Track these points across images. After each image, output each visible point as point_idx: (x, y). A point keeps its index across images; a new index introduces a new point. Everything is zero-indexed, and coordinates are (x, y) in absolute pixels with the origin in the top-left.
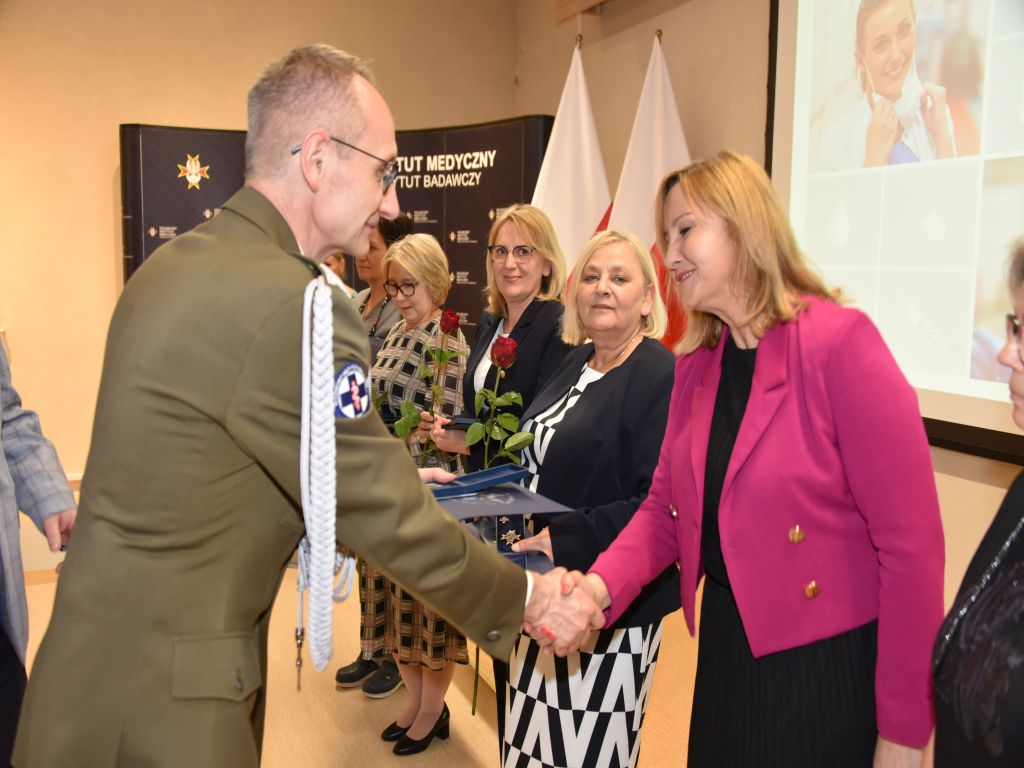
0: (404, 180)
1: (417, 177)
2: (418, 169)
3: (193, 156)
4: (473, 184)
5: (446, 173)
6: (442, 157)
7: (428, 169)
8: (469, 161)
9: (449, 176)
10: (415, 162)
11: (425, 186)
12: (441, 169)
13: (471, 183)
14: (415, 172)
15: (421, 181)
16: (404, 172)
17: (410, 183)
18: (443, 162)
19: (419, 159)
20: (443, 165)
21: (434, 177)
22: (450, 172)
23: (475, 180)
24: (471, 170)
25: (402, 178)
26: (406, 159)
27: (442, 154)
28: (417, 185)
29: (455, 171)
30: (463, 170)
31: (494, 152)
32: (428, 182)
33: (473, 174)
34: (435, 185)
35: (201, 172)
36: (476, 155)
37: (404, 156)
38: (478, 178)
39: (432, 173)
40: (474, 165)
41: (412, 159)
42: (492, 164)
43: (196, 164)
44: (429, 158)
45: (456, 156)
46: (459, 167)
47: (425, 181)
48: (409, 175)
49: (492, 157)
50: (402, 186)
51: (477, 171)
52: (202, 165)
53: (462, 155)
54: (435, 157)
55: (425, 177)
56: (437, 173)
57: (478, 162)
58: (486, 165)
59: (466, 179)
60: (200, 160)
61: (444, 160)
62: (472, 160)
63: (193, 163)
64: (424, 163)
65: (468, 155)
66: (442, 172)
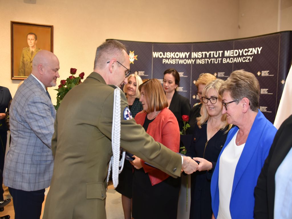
0: (214, 60)
1: (220, 59)
2: (221, 56)
3: (132, 52)
4: (249, 61)
5: (234, 57)
6: (233, 51)
7: (225, 56)
8: (246, 52)
9: (235, 58)
10: (219, 53)
11: (224, 62)
12: (231, 55)
13: (247, 61)
14: (219, 57)
15: (222, 61)
16: (214, 57)
17: (216, 61)
18: (233, 53)
19: (221, 52)
20: (232, 54)
21: (228, 59)
22: (236, 57)
23: (249, 59)
24: (247, 55)
25: (213, 59)
26: (215, 52)
27: (233, 50)
28: (220, 62)
29: (239, 56)
30: (243, 56)
31: (261, 48)
32: (225, 61)
33: (248, 57)
34: (228, 62)
35: (134, 57)
36: (251, 49)
37: (214, 51)
38: (251, 59)
39: (227, 58)
40: (249, 54)
41: (218, 52)
42: (259, 53)
43: (133, 54)
44: (226, 52)
45: (240, 50)
46: (241, 55)
47: (224, 61)
48: (216, 58)
49: (260, 50)
50: (213, 63)
51: (251, 56)
52: (135, 55)
53: (242, 50)
54: (229, 51)
55: (224, 59)
56: (229, 57)
57: (252, 52)
58: (256, 53)
59: (244, 59)
60: (134, 53)
61: (234, 52)
62: (248, 51)
63: (132, 54)
64: (223, 54)
65: (247, 50)
66: (232, 57)
